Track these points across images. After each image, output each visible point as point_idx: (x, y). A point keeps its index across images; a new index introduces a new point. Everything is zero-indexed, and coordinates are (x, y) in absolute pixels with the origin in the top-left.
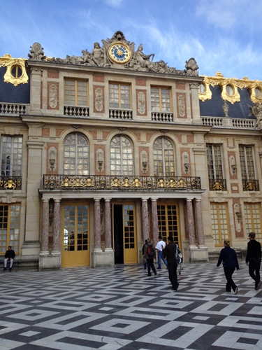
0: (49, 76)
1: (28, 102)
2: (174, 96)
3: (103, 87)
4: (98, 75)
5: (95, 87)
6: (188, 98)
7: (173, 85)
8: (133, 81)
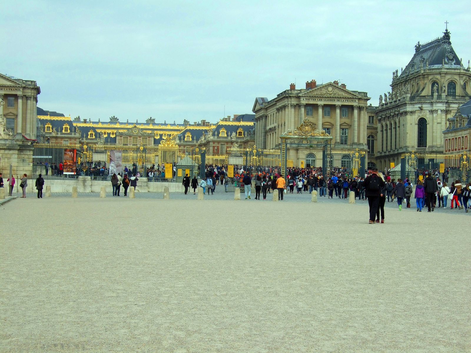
0: (120, 137)
1: (116, 142)
2: (148, 140)
3: (131, 139)
4: (130, 137)
5: (130, 139)
6: (151, 141)
7: (148, 138)
8: (138, 137)
